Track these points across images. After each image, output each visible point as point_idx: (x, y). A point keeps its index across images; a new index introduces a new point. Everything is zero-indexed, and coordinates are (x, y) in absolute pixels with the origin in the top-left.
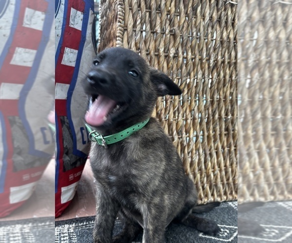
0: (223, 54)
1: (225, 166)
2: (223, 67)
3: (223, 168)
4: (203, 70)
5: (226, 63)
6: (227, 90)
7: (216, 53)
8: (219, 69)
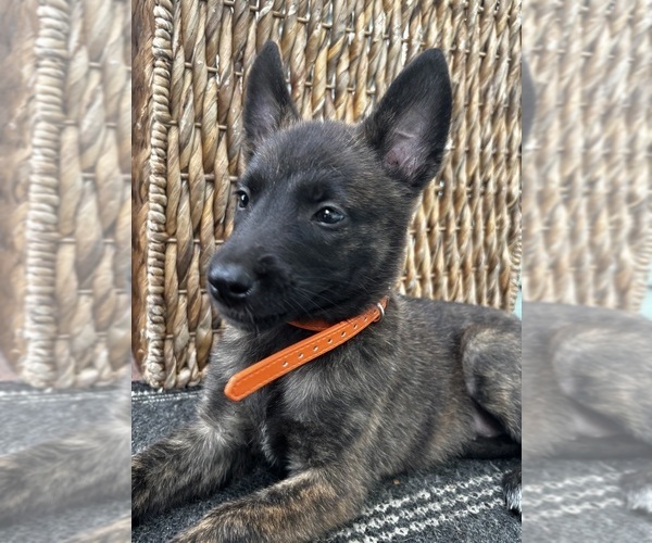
1: (435, 270)
2: (438, 15)
3: (429, 275)
4: (389, 13)
8: (428, 16)
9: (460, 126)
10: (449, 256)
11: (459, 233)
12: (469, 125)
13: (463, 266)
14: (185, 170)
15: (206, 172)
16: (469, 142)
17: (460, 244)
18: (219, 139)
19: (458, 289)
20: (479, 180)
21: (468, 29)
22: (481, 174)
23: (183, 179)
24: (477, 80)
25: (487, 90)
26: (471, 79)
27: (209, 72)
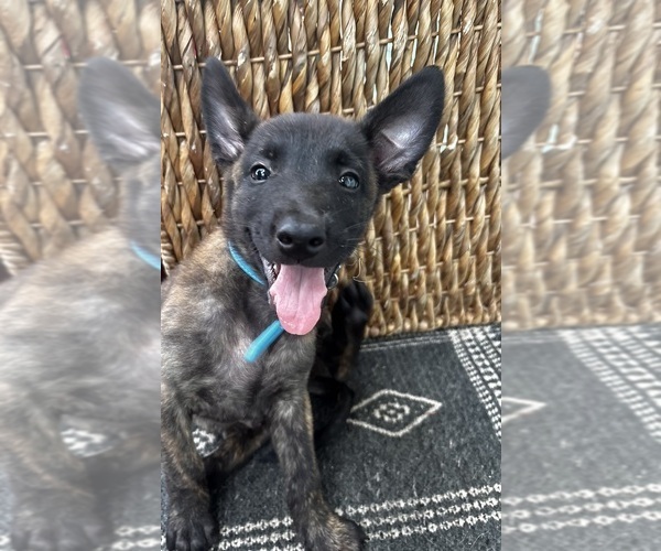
1: (442, 260)
3: (435, 264)
10: (459, 247)
11: (472, 223)
13: (476, 252)
14: (179, 221)
15: (196, 220)
16: (483, 132)
17: (472, 234)
18: (201, 192)
19: (470, 273)
23: (179, 229)
27: (178, 138)
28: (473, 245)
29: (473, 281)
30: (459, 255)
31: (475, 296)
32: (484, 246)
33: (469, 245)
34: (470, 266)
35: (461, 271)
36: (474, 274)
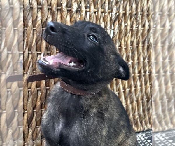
0: (125, 6)
2: (125, 19)
4: (106, 22)
5: (128, 15)
6: (128, 40)
7: (118, 6)
8: (121, 21)
9: (135, 54)
10: (132, 99)
11: (135, 90)
12: (138, 54)
13: (137, 101)
16: (138, 59)
17: (136, 94)
20: (142, 71)
21: (137, 22)
22: (143, 69)
24: (141, 38)
25: (145, 40)
26: (138, 38)
28: (136, 98)
29: (136, 113)
30: (132, 102)
31: (137, 119)
32: (140, 98)
33: (135, 98)
34: (135, 107)
35: (132, 109)
36: (137, 110)
